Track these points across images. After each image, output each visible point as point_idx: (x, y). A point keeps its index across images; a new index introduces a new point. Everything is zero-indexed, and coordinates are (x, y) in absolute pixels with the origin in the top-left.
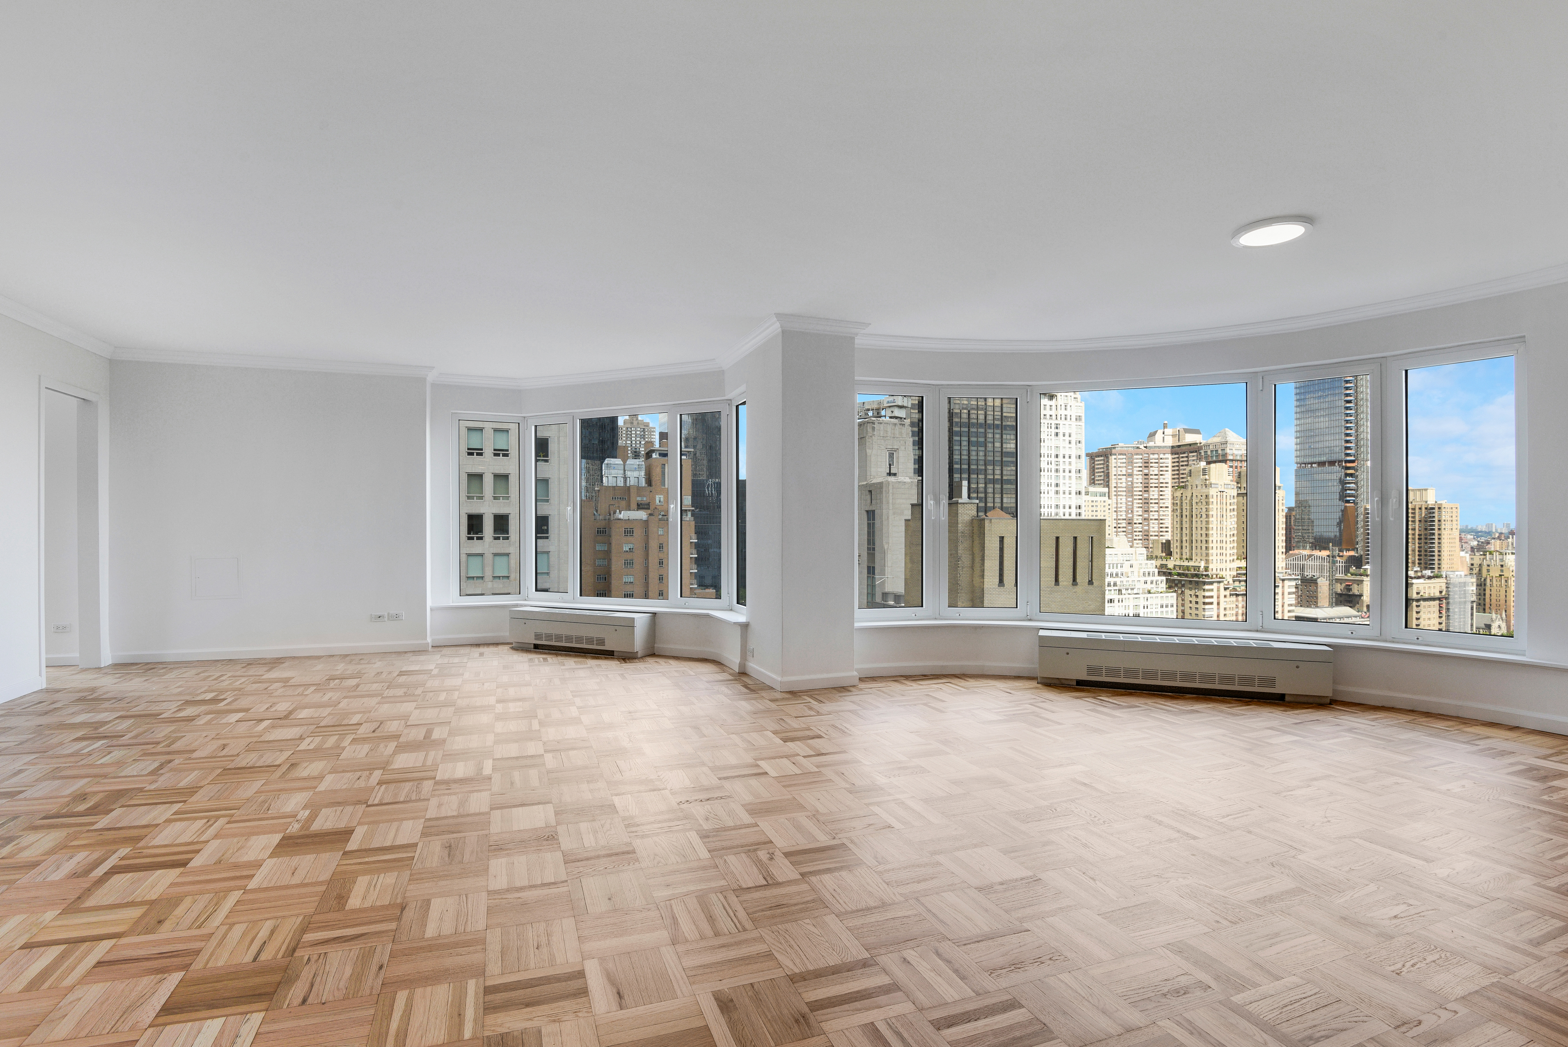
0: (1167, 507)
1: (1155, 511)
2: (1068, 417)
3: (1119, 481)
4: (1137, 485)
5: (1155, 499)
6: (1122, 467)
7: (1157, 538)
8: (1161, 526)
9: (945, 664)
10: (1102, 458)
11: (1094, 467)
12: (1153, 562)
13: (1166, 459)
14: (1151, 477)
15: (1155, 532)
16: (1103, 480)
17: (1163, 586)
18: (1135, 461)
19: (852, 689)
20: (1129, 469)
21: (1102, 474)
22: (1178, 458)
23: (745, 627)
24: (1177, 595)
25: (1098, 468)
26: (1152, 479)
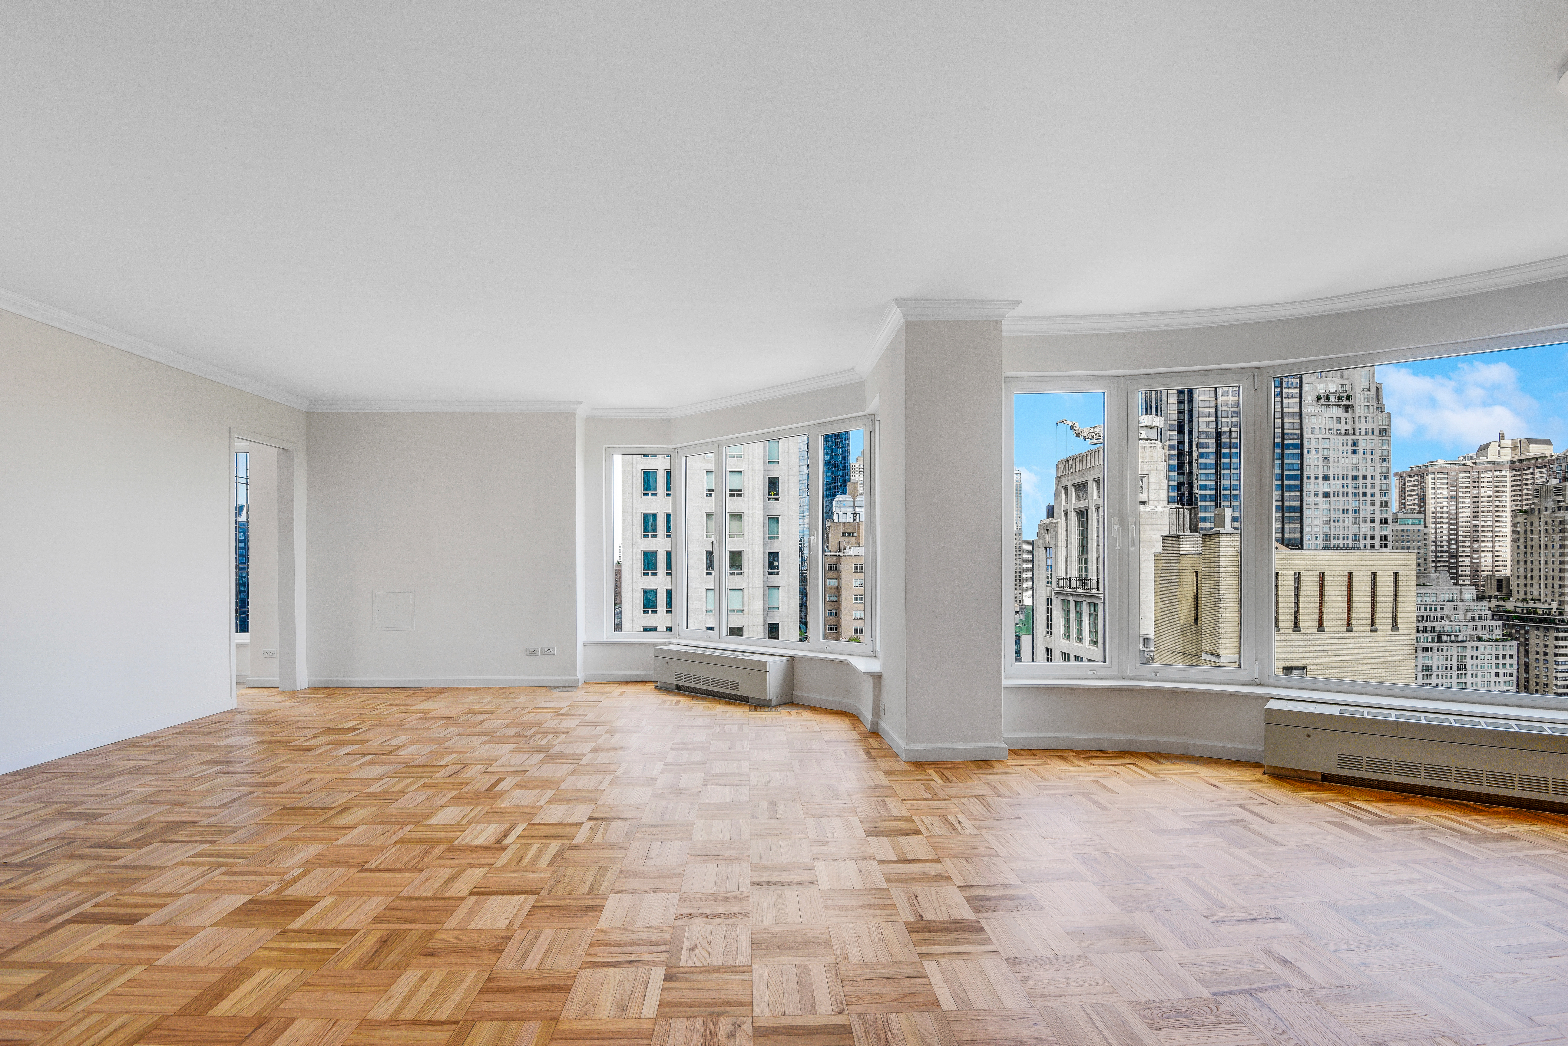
0: (1505, 536)
1: (1488, 541)
2: (1370, 431)
3: (1438, 505)
4: (1464, 510)
5: (1488, 526)
6: (1443, 488)
7: (1491, 573)
8: (1496, 558)
9: (1133, 738)
10: (1416, 478)
11: (1404, 489)
12: (1486, 603)
13: (1503, 476)
14: (1483, 499)
15: (1487, 566)
16: (1418, 504)
17: (1498, 633)
18: (1460, 480)
19: (997, 765)
20: (1453, 491)
21: (1416, 497)
22: (1520, 475)
23: (877, 678)
24: (1518, 644)
25: (1411, 491)
26: (1483, 502)
